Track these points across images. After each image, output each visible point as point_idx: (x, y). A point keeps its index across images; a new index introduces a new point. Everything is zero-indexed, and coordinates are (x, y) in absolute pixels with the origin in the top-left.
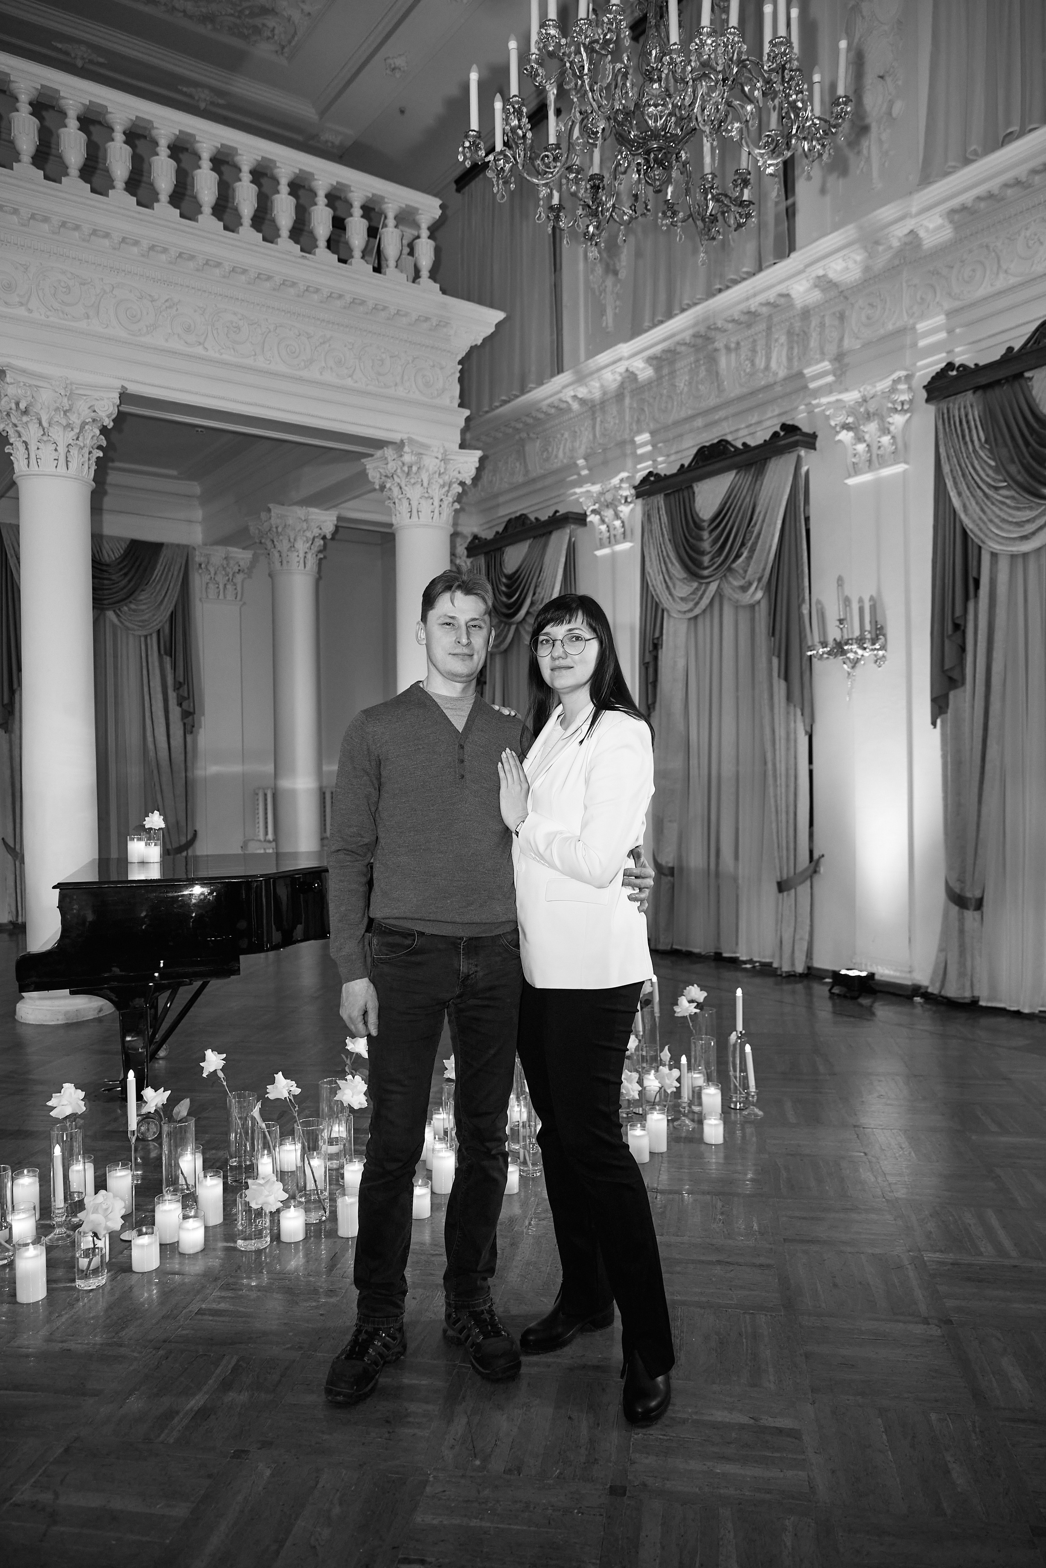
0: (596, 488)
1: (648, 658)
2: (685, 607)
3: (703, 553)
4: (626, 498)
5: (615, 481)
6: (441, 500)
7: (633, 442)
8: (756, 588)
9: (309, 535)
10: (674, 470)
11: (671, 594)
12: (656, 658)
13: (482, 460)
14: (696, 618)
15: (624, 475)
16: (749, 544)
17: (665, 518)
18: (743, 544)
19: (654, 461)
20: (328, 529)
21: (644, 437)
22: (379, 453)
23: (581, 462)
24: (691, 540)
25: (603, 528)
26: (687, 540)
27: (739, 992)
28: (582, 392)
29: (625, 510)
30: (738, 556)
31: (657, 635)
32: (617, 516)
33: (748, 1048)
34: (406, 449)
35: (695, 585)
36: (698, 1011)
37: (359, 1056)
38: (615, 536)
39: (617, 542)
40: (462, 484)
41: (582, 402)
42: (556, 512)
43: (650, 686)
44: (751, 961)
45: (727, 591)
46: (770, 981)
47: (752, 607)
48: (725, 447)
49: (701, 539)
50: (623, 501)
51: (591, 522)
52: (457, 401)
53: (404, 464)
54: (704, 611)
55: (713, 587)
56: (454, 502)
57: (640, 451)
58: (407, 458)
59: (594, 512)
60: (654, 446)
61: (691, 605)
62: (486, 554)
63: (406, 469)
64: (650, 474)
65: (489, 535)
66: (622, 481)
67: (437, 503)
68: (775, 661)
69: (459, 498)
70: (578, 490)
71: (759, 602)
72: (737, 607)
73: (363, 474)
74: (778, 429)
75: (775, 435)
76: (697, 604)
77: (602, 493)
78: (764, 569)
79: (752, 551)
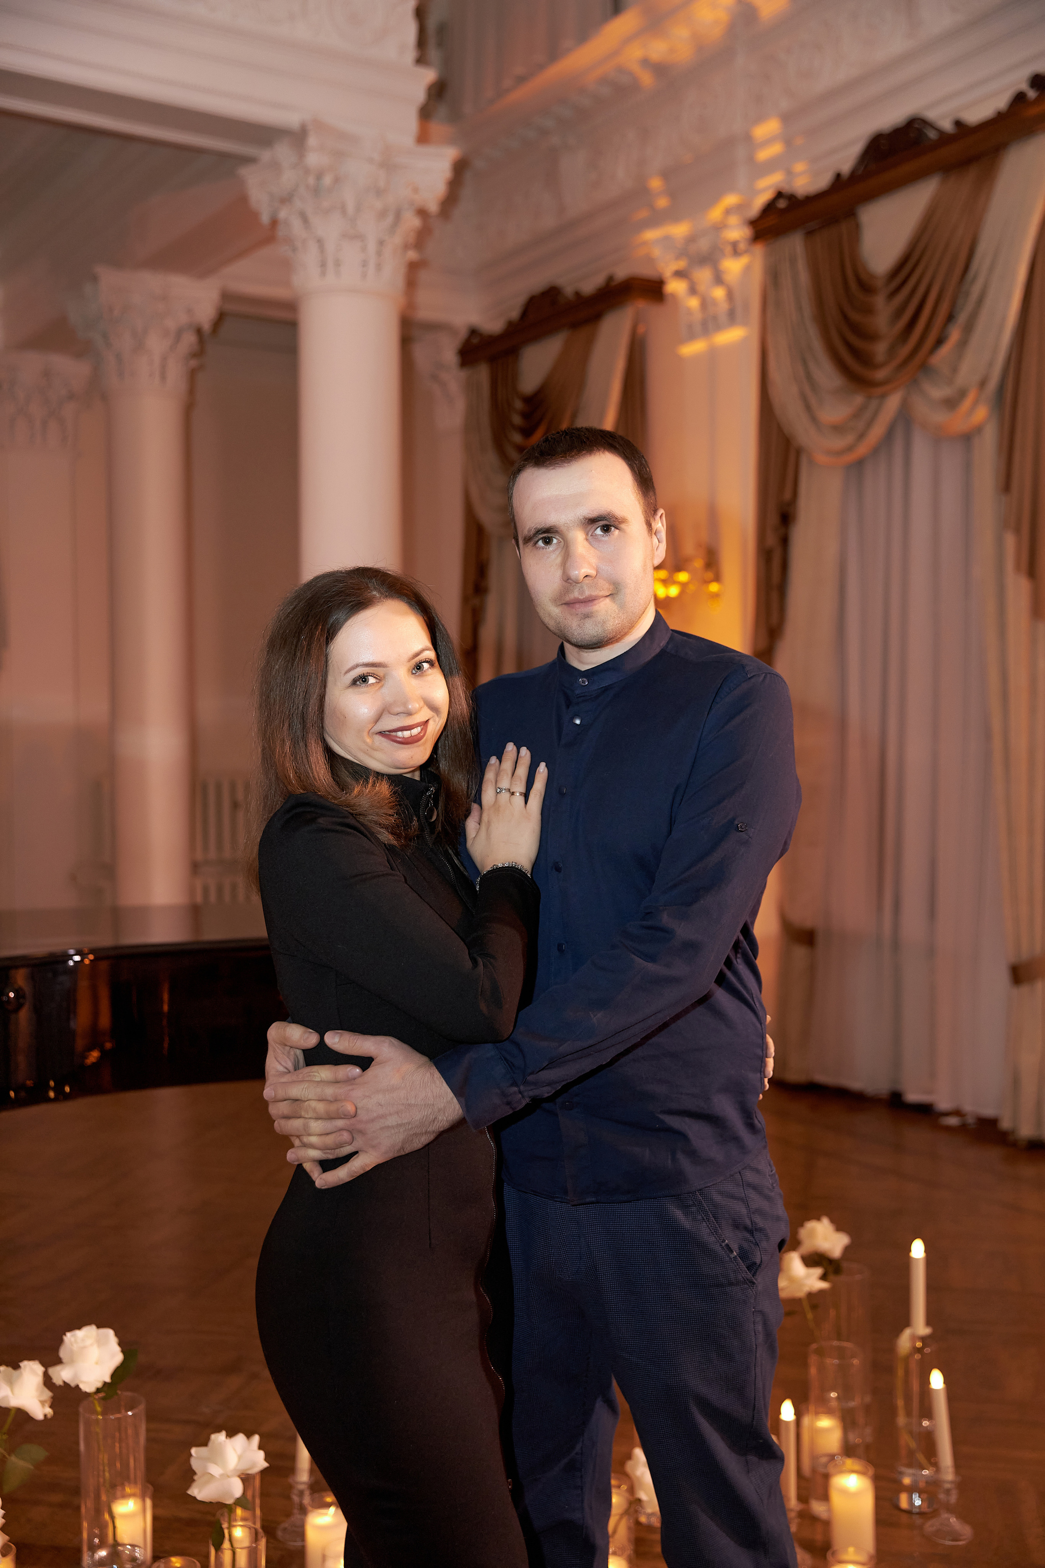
0: (679, 230)
1: (772, 540)
2: (839, 443)
3: (871, 337)
4: (734, 245)
5: (716, 214)
6: (381, 243)
7: (748, 138)
8: (975, 403)
9: (171, 324)
10: (823, 182)
11: (814, 419)
12: (785, 541)
13: (460, 168)
14: (860, 464)
15: (731, 200)
16: (962, 318)
17: (804, 277)
18: (950, 318)
19: (789, 173)
20: (205, 313)
21: (769, 128)
22: (266, 155)
23: (656, 183)
24: (855, 316)
25: (693, 303)
26: (845, 317)
27: (918, 1249)
28: (657, 49)
29: (733, 267)
30: (940, 342)
31: (787, 495)
32: (718, 279)
33: (937, 1380)
34: (312, 141)
35: (859, 399)
36: (824, 1285)
37: (22, 1415)
38: (715, 318)
39: (719, 328)
40: (422, 213)
41: (660, 69)
42: (610, 278)
43: (775, 595)
44: (957, 1113)
45: (922, 409)
46: (993, 1155)
47: (967, 438)
48: (920, 133)
49: (868, 310)
50: (728, 249)
51: (673, 296)
52: (411, 54)
53: (307, 171)
54: (876, 451)
55: (893, 402)
56: (406, 247)
57: (763, 155)
58: (313, 159)
59: (680, 274)
60: (788, 142)
61: (849, 439)
62: (492, 360)
63: (311, 180)
64: (779, 195)
65: (493, 325)
66: (728, 212)
67: (372, 246)
68: (1010, 540)
69: (421, 239)
70: (651, 235)
71: (978, 430)
72: (939, 437)
73: (243, 199)
74: (1024, 86)
75: (1020, 98)
76: (861, 436)
77: (691, 239)
78: (991, 365)
79: (968, 329)
